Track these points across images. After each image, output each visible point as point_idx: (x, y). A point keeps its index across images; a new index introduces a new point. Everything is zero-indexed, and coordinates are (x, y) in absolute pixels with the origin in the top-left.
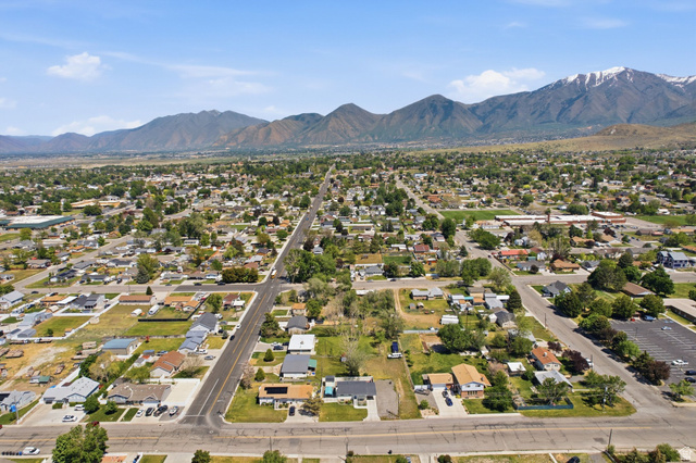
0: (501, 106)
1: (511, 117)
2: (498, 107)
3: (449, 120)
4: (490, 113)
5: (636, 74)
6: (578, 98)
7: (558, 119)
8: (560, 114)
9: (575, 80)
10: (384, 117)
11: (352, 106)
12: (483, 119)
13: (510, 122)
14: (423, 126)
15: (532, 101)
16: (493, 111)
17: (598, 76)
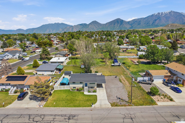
0: (136, 21)
1: (139, 24)
2: (135, 22)
3: (122, 25)
4: (133, 23)
5: (174, 12)
6: (158, 19)
7: (152, 25)
8: (152, 24)
9: (157, 14)
10: (104, 24)
11: (95, 21)
12: (131, 25)
13: (139, 26)
14: (115, 27)
15: (145, 20)
16: (134, 23)
17: (163, 13)
